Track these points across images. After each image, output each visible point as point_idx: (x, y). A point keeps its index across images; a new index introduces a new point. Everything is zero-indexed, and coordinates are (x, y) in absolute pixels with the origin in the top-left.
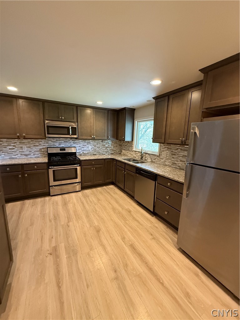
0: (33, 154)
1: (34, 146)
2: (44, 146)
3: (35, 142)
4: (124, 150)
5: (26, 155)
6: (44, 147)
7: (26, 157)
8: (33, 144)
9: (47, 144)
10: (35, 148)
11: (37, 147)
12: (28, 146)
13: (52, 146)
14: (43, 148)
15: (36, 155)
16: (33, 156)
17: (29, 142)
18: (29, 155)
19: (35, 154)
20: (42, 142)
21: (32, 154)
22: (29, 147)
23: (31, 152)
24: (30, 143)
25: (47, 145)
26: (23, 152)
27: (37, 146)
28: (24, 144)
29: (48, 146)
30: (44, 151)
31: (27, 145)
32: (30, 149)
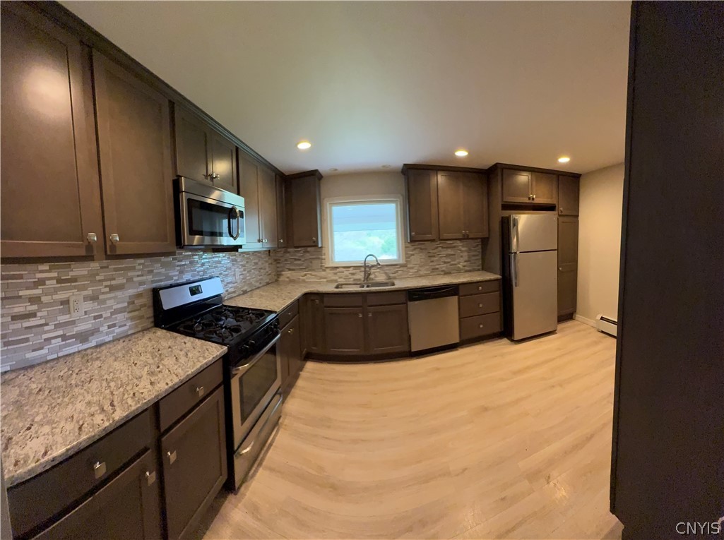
0: (109, 327)
1: (112, 288)
2: (141, 283)
3: (116, 270)
4: (290, 270)
5: (83, 337)
6: (141, 288)
7: (81, 347)
8: (108, 283)
9: (150, 277)
10: (115, 298)
11: (119, 294)
12: (89, 292)
13: (161, 281)
14: (139, 295)
15: (117, 330)
16: (107, 334)
17: (92, 276)
18: (93, 334)
19: (114, 325)
20: (133, 268)
21: (104, 328)
22: (94, 298)
23: (100, 316)
24: (98, 278)
25: (149, 282)
26: (73, 323)
27: (120, 287)
28: (75, 287)
29: (153, 282)
30: (142, 306)
31: (84, 288)
32: (94, 305)
